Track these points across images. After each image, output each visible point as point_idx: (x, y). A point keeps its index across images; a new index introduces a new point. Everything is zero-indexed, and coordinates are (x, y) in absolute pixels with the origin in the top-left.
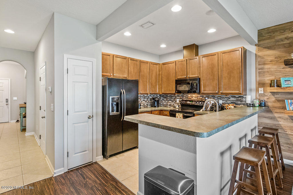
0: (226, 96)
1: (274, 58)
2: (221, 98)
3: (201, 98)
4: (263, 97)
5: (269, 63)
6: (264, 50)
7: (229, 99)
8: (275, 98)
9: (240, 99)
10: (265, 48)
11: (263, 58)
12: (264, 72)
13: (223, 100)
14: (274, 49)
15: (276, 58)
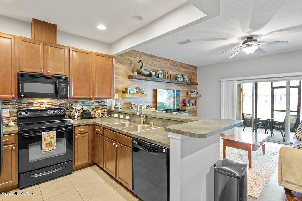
0: (90, 101)
1: (123, 72)
2: (85, 104)
3: (58, 104)
4: (118, 101)
5: (121, 74)
6: (118, 63)
7: (93, 104)
8: (124, 101)
9: (102, 103)
10: (119, 62)
11: (118, 70)
12: (118, 81)
13: (87, 106)
14: (123, 65)
15: (124, 72)
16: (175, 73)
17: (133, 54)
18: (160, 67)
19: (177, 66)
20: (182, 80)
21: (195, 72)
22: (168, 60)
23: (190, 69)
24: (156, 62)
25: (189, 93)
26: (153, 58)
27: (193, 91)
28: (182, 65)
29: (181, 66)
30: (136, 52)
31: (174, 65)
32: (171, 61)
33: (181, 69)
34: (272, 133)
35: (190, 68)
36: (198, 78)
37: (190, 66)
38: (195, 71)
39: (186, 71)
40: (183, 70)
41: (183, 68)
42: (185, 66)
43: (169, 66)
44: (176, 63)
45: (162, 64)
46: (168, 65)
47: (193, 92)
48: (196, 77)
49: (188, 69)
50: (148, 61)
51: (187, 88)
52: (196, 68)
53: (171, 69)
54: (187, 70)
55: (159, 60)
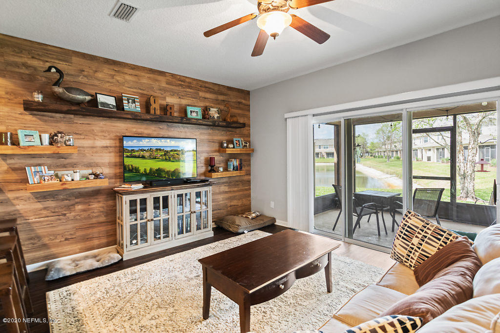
1: (4, 93)
8: (8, 164)
15: (7, 93)
16: (184, 102)
17: (40, 53)
18: (136, 88)
19: (189, 87)
20: (200, 117)
21: (244, 101)
22: (162, 73)
23: (229, 95)
24: (122, 75)
25: (225, 145)
26: (112, 67)
27: (235, 139)
28: (207, 85)
29: (203, 89)
30: (50, 48)
31: (181, 85)
32: (173, 75)
33: (201, 94)
34: (394, 221)
35: (229, 92)
36: (252, 114)
37: (230, 88)
38: (245, 99)
39: (217, 100)
40: (208, 95)
41: (211, 92)
42: (216, 88)
43: (167, 86)
44: (187, 80)
45: (144, 81)
46: (164, 85)
47: (235, 142)
48: (246, 113)
49: (222, 94)
50: (96, 71)
51: (222, 135)
52: (246, 94)
53: (173, 94)
54: (221, 98)
55: (131, 72)
